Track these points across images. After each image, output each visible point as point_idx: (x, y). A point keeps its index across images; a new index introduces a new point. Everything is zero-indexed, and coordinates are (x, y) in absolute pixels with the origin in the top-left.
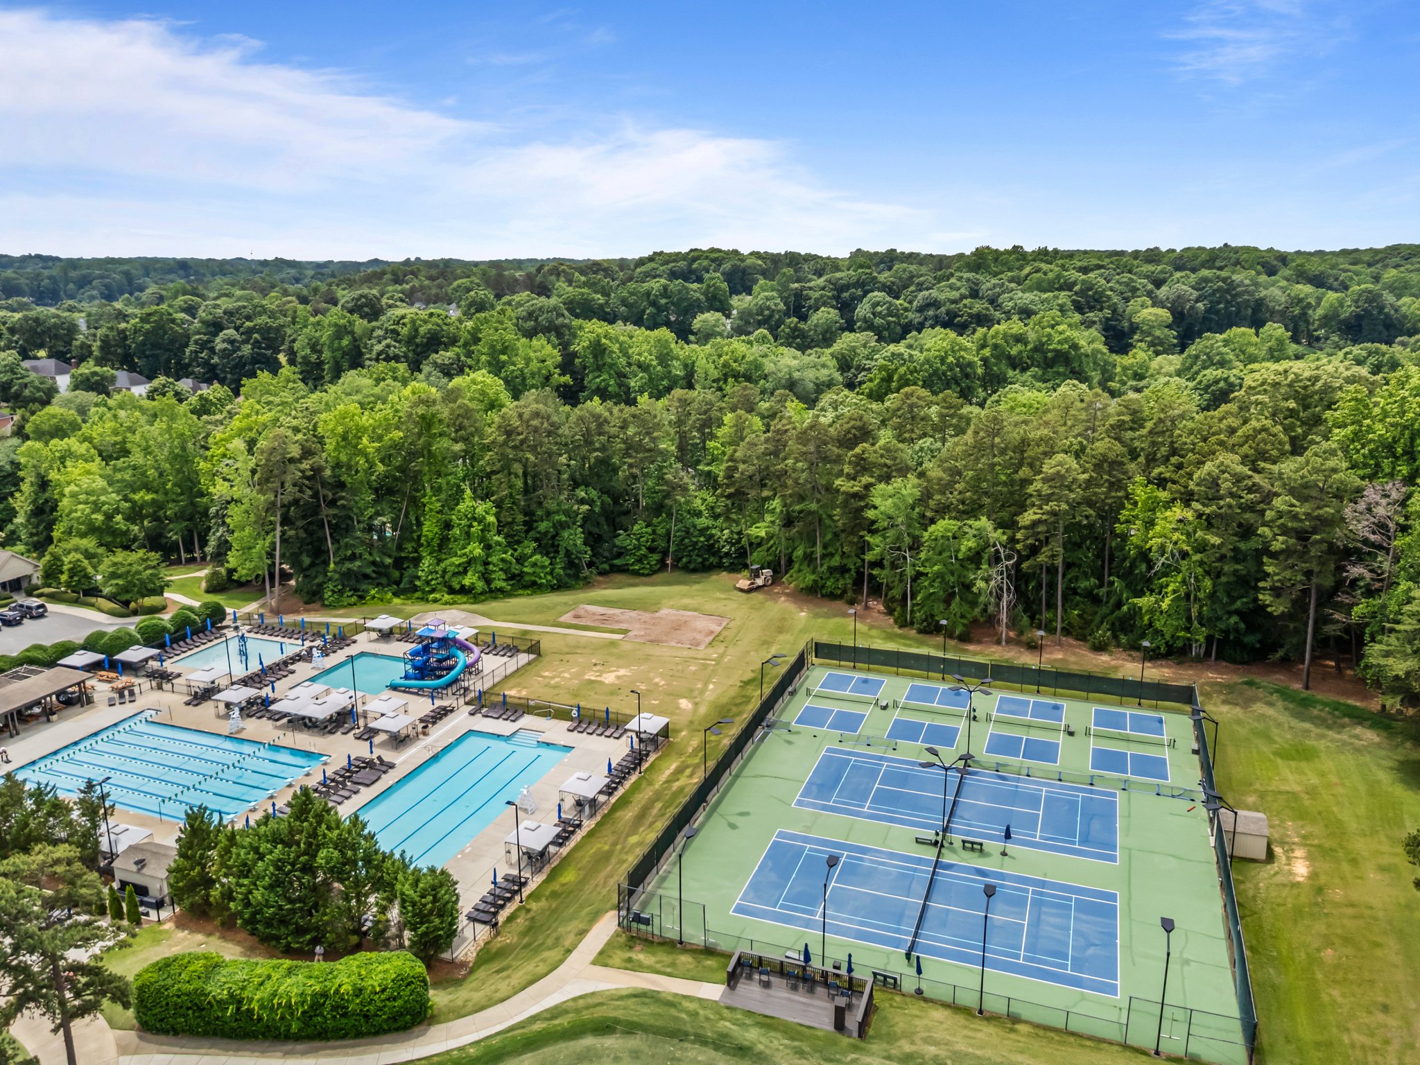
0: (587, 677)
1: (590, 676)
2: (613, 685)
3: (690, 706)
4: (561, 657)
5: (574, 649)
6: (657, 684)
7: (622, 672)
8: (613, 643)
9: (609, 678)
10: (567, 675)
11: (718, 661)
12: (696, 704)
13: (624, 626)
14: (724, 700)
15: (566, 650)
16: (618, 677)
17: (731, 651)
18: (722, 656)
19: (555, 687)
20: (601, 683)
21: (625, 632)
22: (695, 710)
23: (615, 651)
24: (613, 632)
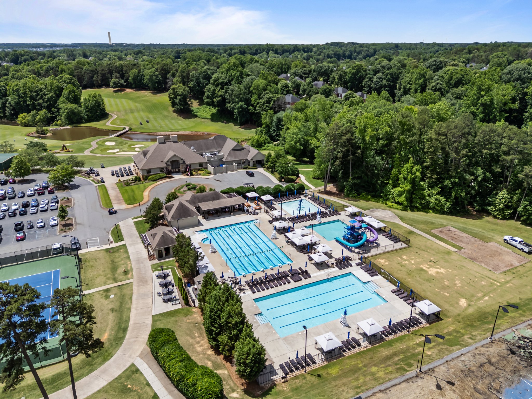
0: (422, 266)
1: (424, 267)
2: (432, 275)
3: (465, 305)
4: (417, 250)
5: (426, 249)
6: (455, 284)
7: (442, 270)
8: (449, 253)
9: (432, 271)
10: (413, 262)
11: (502, 284)
12: (469, 305)
13: (462, 245)
14: (488, 310)
15: (423, 248)
16: (437, 273)
17: (515, 281)
18: (507, 282)
19: (402, 266)
20: (426, 272)
21: (460, 248)
22: (466, 309)
23: (447, 257)
24: (454, 246)
